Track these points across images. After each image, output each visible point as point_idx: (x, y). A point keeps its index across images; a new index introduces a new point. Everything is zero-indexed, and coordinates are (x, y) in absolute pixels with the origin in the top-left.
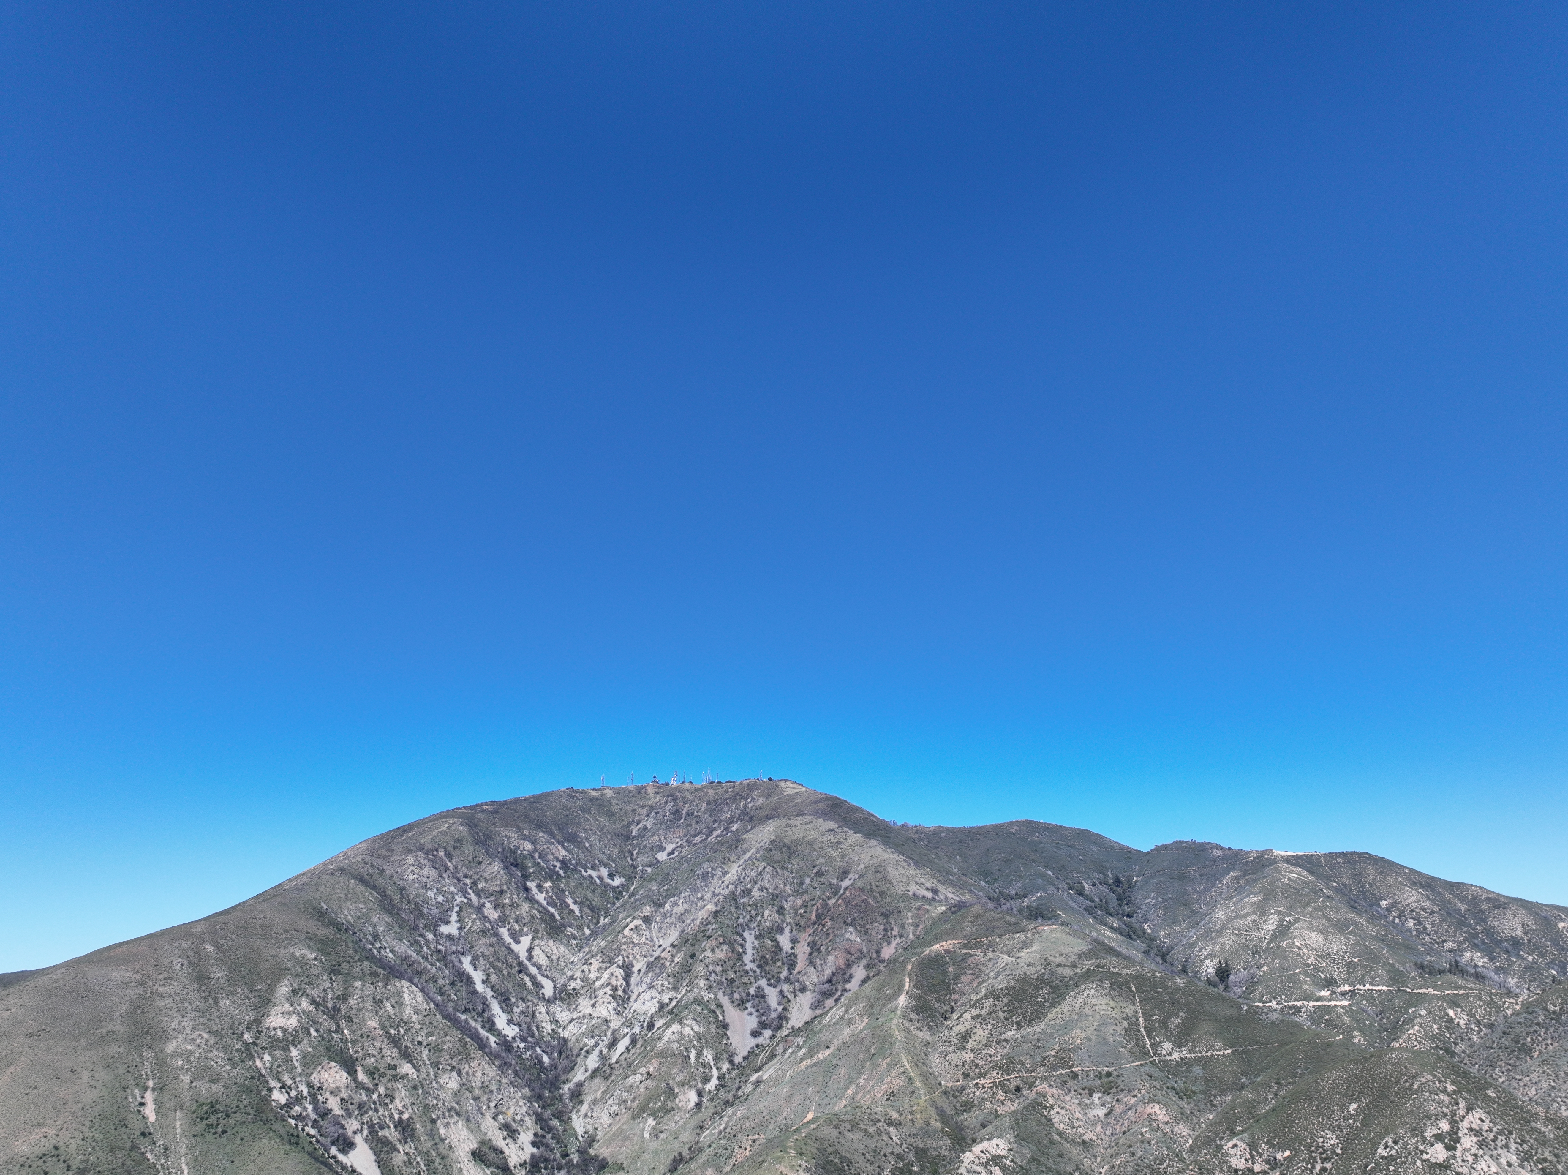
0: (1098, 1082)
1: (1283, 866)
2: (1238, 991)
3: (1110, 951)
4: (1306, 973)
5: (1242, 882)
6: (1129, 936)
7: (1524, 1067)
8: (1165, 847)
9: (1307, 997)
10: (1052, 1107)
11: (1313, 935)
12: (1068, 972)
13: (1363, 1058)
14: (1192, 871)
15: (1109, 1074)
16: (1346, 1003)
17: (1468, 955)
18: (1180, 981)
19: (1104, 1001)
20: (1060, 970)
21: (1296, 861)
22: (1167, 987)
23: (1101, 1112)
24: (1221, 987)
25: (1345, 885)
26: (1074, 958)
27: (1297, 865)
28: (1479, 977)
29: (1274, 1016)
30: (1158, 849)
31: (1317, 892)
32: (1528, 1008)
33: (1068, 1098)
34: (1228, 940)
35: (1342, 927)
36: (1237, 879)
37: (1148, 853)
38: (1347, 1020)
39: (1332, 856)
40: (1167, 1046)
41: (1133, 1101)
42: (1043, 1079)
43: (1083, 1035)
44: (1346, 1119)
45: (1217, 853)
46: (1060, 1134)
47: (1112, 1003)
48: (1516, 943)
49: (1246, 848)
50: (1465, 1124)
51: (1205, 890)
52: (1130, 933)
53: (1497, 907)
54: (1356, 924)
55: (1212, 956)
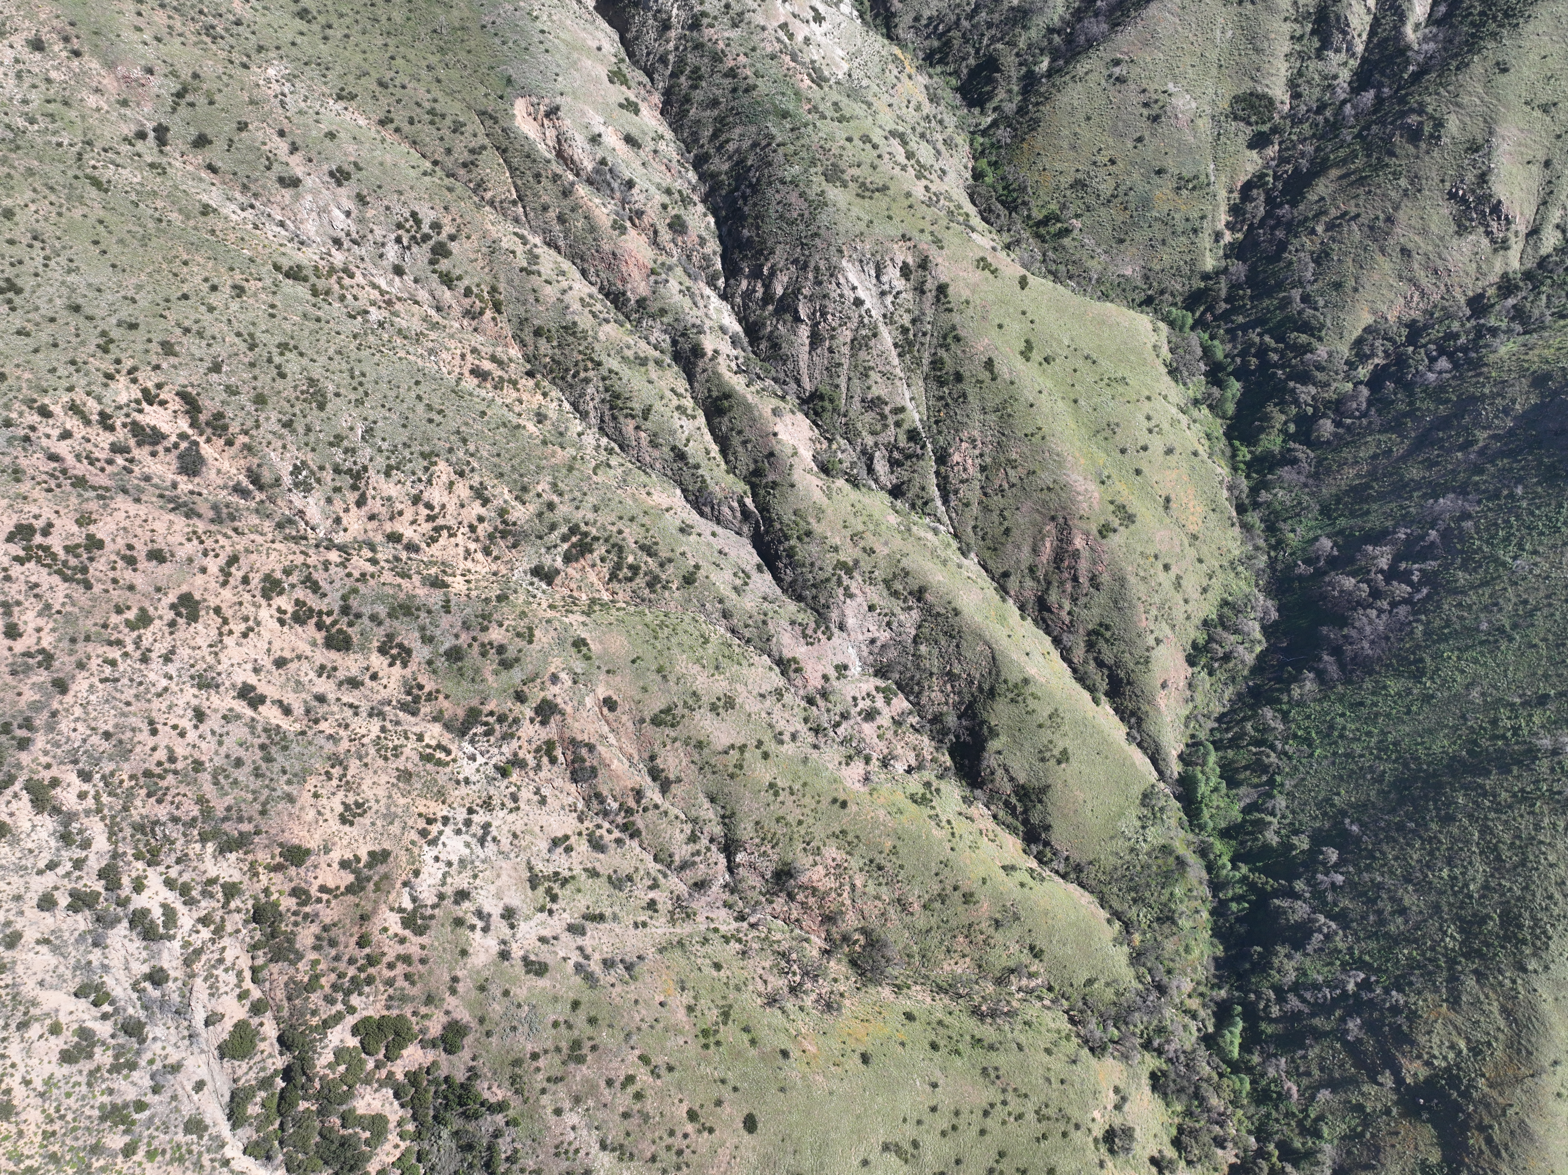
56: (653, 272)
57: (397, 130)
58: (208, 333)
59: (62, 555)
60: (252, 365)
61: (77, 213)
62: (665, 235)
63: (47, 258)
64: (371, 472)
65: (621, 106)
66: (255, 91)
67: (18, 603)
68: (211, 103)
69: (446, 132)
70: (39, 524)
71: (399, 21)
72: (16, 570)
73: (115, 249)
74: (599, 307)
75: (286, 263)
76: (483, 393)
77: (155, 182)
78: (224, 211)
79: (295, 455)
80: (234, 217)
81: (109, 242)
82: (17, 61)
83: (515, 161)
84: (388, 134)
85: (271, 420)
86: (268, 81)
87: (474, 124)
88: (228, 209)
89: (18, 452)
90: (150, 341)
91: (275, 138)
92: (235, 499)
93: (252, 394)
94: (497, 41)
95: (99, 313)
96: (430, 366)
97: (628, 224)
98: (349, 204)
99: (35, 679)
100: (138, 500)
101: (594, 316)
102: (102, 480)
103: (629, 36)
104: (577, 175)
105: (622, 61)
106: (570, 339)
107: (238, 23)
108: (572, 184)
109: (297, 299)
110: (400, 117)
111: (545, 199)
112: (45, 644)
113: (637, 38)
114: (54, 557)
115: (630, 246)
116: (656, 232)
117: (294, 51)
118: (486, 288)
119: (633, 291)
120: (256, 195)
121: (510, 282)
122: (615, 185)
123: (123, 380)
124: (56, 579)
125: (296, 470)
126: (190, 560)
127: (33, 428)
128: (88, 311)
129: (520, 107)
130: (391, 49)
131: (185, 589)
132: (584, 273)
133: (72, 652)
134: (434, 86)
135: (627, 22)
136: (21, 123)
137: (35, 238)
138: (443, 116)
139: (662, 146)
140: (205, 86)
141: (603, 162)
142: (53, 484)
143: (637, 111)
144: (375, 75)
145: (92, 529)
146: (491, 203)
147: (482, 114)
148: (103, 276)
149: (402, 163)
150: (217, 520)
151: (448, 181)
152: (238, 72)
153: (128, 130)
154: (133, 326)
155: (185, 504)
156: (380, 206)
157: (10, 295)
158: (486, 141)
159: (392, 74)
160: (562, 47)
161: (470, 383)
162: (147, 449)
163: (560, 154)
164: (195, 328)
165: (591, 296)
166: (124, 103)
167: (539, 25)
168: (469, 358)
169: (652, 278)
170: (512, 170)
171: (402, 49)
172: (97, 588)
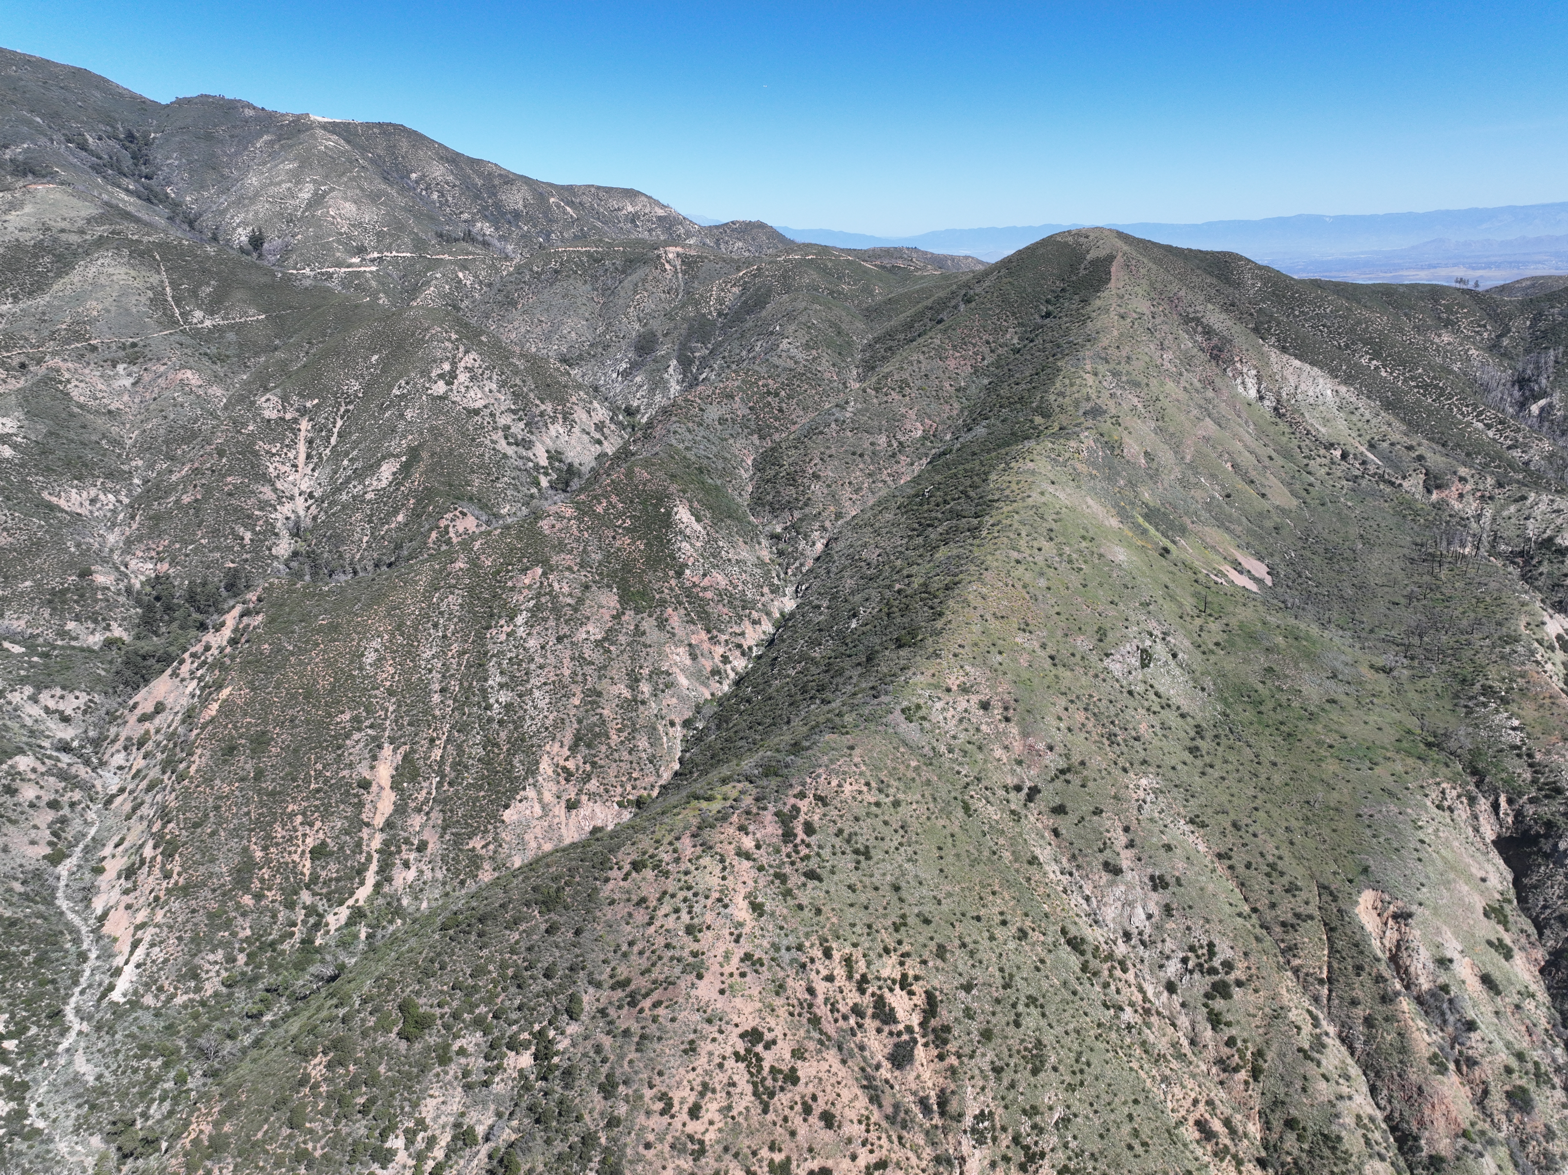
0: (122, 354)
1: (320, 132)
2: (272, 259)
3: (127, 216)
4: (339, 241)
5: (276, 147)
6: (149, 200)
7: (510, 317)
8: (188, 101)
9: (339, 265)
10: (68, 381)
11: (347, 205)
12: (74, 238)
13: (387, 317)
14: (221, 131)
15: (134, 345)
16: (374, 269)
17: (479, 225)
18: (210, 250)
19: (123, 270)
20: (64, 237)
21: (333, 128)
22: (197, 256)
23: (128, 382)
24: (255, 255)
25: (379, 156)
26: (81, 223)
27: (334, 132)
28: (486, 244)
29: (307, 283)
30: (181, 103)
31: (353, 162)
32: (519, 270)
33: (87, 371)
34: (262, 208)
35: (374, 197)
36: (271, 143)
37: (167, 106)
38: (374, 284)
39: (369, 126)
40: (198, 314)
41: (163, 369)
42: (54, 354)
43: (100, 307)
44: (368, 368)
45: (249, 112)
46: (81, 406)
47: (133, 273)
48: (517, 215)
49: (283, 111)
50: (462, 364)
51: (236, 154)
52: (150, 197)
53: (506, 183)
54: (387, 195)
55: (244, 224)
56: (1465, 1134)
57: (1231, 867)
58: (978, 956)
59: (766, 1069)
60: (998, 1001)
61: (941, 822)
62: (1498, 1103)
63: (901, 844)
64: (1046, 1162)
65: (1490, 943)
66: (1122, 791)
67: (714, 1091)
68: (1083, 786)
69: (1278, 889)
70: (768, 1036)
71: (1277, 783)
72: (730, 1063)
73: (950, 859)
74: (1377, 1136)
75: (1073, 931)
76: (1199, 1152)
77: (1008, 824)
78: (1047, 868)
79: (987, 1101)
80: (1052, 876)
81: (949, 853)
82: (966, 711)
83: (1339, 945)
84: (1221, 868)
85: (986, 1058)
86: (1138, 787)
87: (1310, 893)
88: (1052, 869)
89: (792, 972)
90: (932, 939)
91: (1120, 831)
92: (916, 1109)
93: (984, 1025)
94: (1369, 832)
95: (911, 900)
96: (1157, 1092)
97: (1452, 1066)
98: (1153, 908)
99: (681, 1163)
100: (844, 1062)
101: (1368, 1142)
102: (830, 1028)
103: (1526, 881)
104: (1407, 987)
105: (1509, 901)
106: (1327, 1152)
107: (1137, 739)
108: (1397, 994)
109: (1066, 966)
110: (1239, 859)
111: (1358, 993)
112: (707, 1138)
113: (1536, 887)
114: (760, 1069)
115: (1445, 1090)
116: (1486, 1093)
117: (1171, 774)
118: (1251, 1049)
119: (1429, 1142)
120: (1078, 867)
121: (1282, 1055)
122: (1451, 1019)
123: (894, 958)
124: (749, 1089)
125: (981, 1117)
126: (849, 1141)
127: (812, 961)
128: (904, 894)
129: (1367, 898)
130: (1258, 802)
131: (830, 1163)
132: (1373, 1090)
133: (719, 1159)
134: (1285, 847)
135: (1529, 867)
136: (943, 749)
137: (902, 827)
138: (1282, 874)
139: (1529, 1005)
140: (1085, 773)
141: (1445, 988)
142: (797, 1010)
143: (1508, 955)
144: (1233, 816)
145: (799, 1062)
146: (1296, 971)
147: (1323, 888)
148: (929, 874)
149: (1222, 897)
150: (891, 1119)
151: (1258, 931)
152: (1117, 772)
153: (1011, 781)
154: (927, 922)
155: (876, 1088)
156: (1183, 923)
157: (862, 858)
158: (1317, 913)
159: (1250, 821)
160: (1439, 863)
161: (1190, 1133)
162: (877, 1023)
163: (1394, 959)
164: (971, 946)
165: (1372, 1119)
166: (1019, 763)
167: (1421, 835)
168: (1202, 1107)
169: (1462, 1141)
170: (1333, 950)
171: (1268, 805)
172: (771, 1116)
